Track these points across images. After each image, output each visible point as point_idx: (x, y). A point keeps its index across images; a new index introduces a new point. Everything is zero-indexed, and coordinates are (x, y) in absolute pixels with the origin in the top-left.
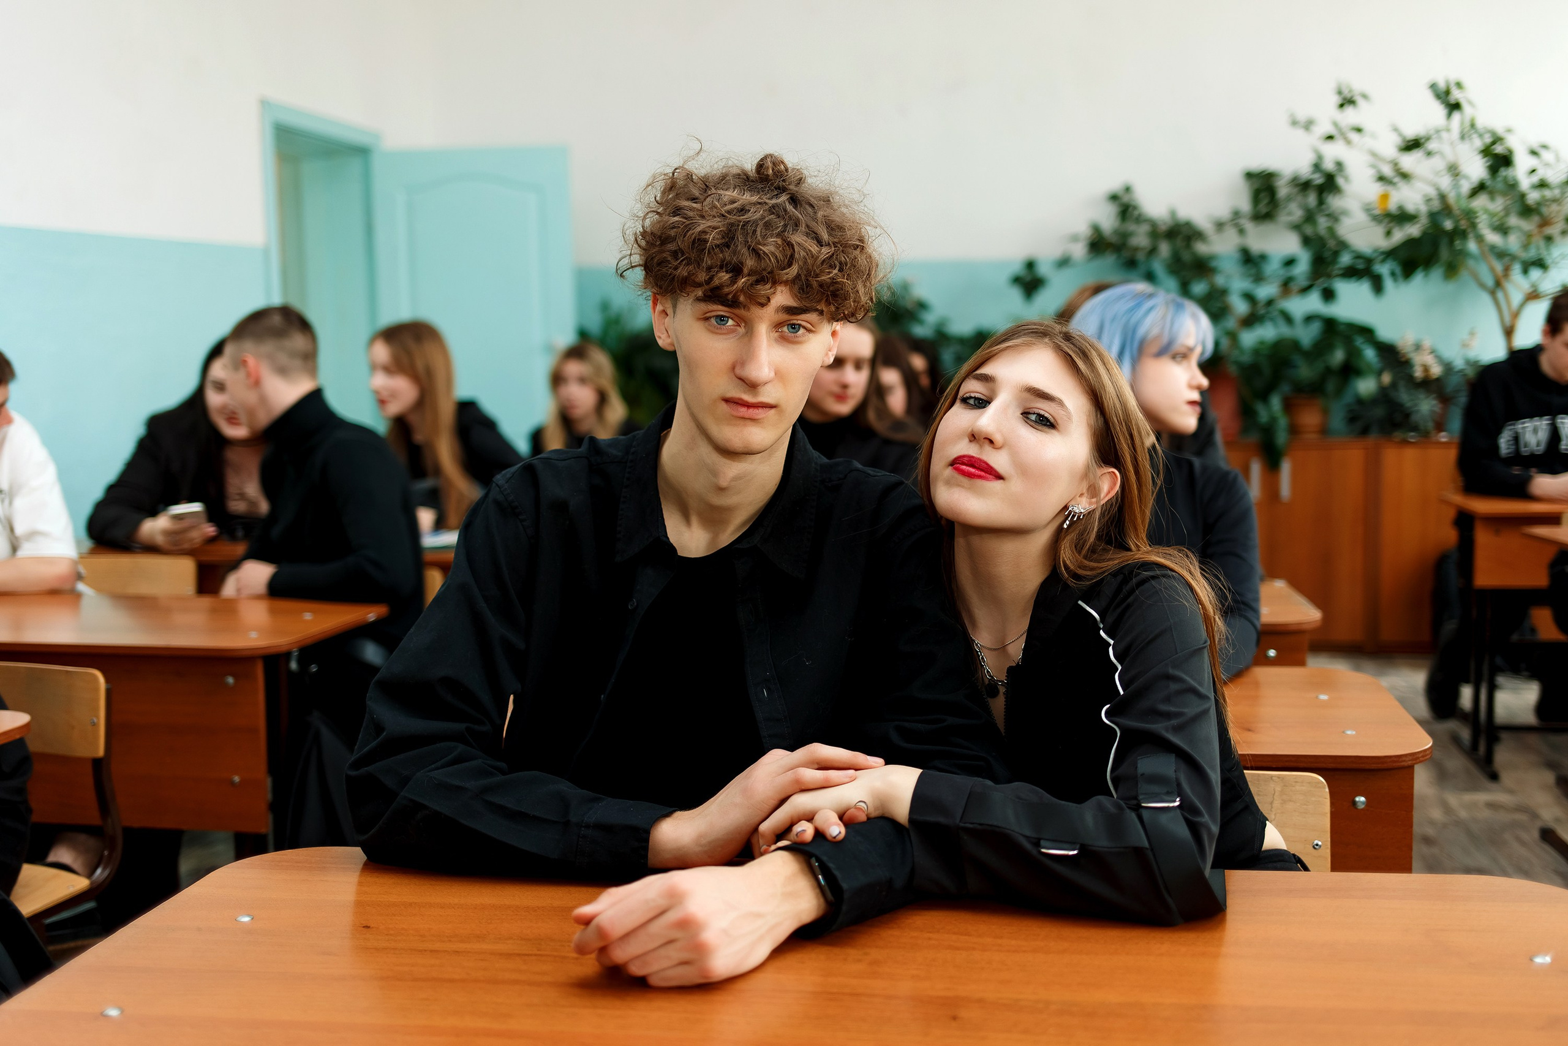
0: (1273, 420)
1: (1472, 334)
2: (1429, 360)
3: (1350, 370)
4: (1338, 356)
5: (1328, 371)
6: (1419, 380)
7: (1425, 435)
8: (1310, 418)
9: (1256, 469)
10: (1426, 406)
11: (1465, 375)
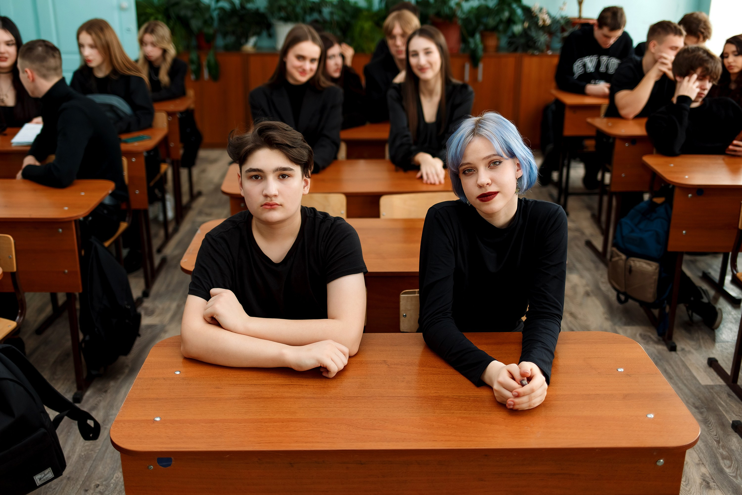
0: (476, 45)
1: (564, 4)
2: (546, 17)
3: (511, 21)
4: (506, 14)
5: (501, 21)
6: (541, 26)
7: (542, 51)
8: (492, 42)
9: (467, 67)
10: (543, 38)
11: (560, 23)
